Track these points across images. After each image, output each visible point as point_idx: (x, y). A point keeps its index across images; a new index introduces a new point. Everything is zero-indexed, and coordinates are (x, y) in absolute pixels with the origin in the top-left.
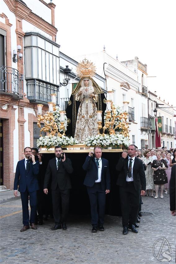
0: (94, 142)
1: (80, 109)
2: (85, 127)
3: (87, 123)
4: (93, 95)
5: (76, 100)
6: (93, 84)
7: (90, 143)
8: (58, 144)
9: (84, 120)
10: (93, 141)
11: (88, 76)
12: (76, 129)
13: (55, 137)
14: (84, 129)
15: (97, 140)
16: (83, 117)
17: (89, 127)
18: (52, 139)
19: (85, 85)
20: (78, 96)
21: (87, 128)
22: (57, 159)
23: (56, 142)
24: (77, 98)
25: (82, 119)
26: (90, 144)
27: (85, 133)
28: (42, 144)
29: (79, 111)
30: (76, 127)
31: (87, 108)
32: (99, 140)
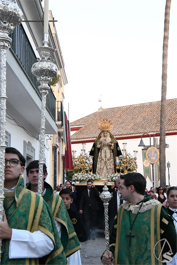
0: (114, 178)
1: (100, 153)
2: (104, 167)
3: (106, 164)
4: (110, 144)
5: (98, 147)
6: (110, 135)
7: (111, 179)
8: (88, 178)
9: (103, 162)
11: (107, 130)
12: (97, 168)
13: (86, 174)
14: (103, 169)
15: (116, 177)
16: (103, 160)
17: (107, 167)
18: (84, 176)
19: (104, 137)
20: (99, 144)
21: (105, 168)
22: (88, 190)
23: (87, 178)
24: (98, 146)
27: (104, 171)
28: (77, 179)
29: (99, 155)
30: (97, 167)
31: (105, 153)
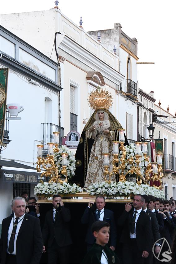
0: (99, 191)
1: (93, 147)
2: (98, 171)
3: (101, 165)
4: (108, 131)
5: (88, 137)
6: (110, 117)
7: (93, 191)
8: (58, 192)
9: (97, 162)
10: (97, 189)
11: (103, 107)
12: (88, 172)
13: (55, 184)
14: (97, 174)
15: (102, 188)
16: (97, 158)
17: (103, 171)
18: (51, 187)
19: (100, 119)
20: (90, 132)
21: (100, 172)
22: (54, 210)
23: (55, 190)
24: (89, 135)
25: (96, 161)
26: (93, 193)
27: (98, 178)
28: (40, 192)
29: (92, 150)
30: (88, 170)
31: (101, 147)
32: (104, 188)
